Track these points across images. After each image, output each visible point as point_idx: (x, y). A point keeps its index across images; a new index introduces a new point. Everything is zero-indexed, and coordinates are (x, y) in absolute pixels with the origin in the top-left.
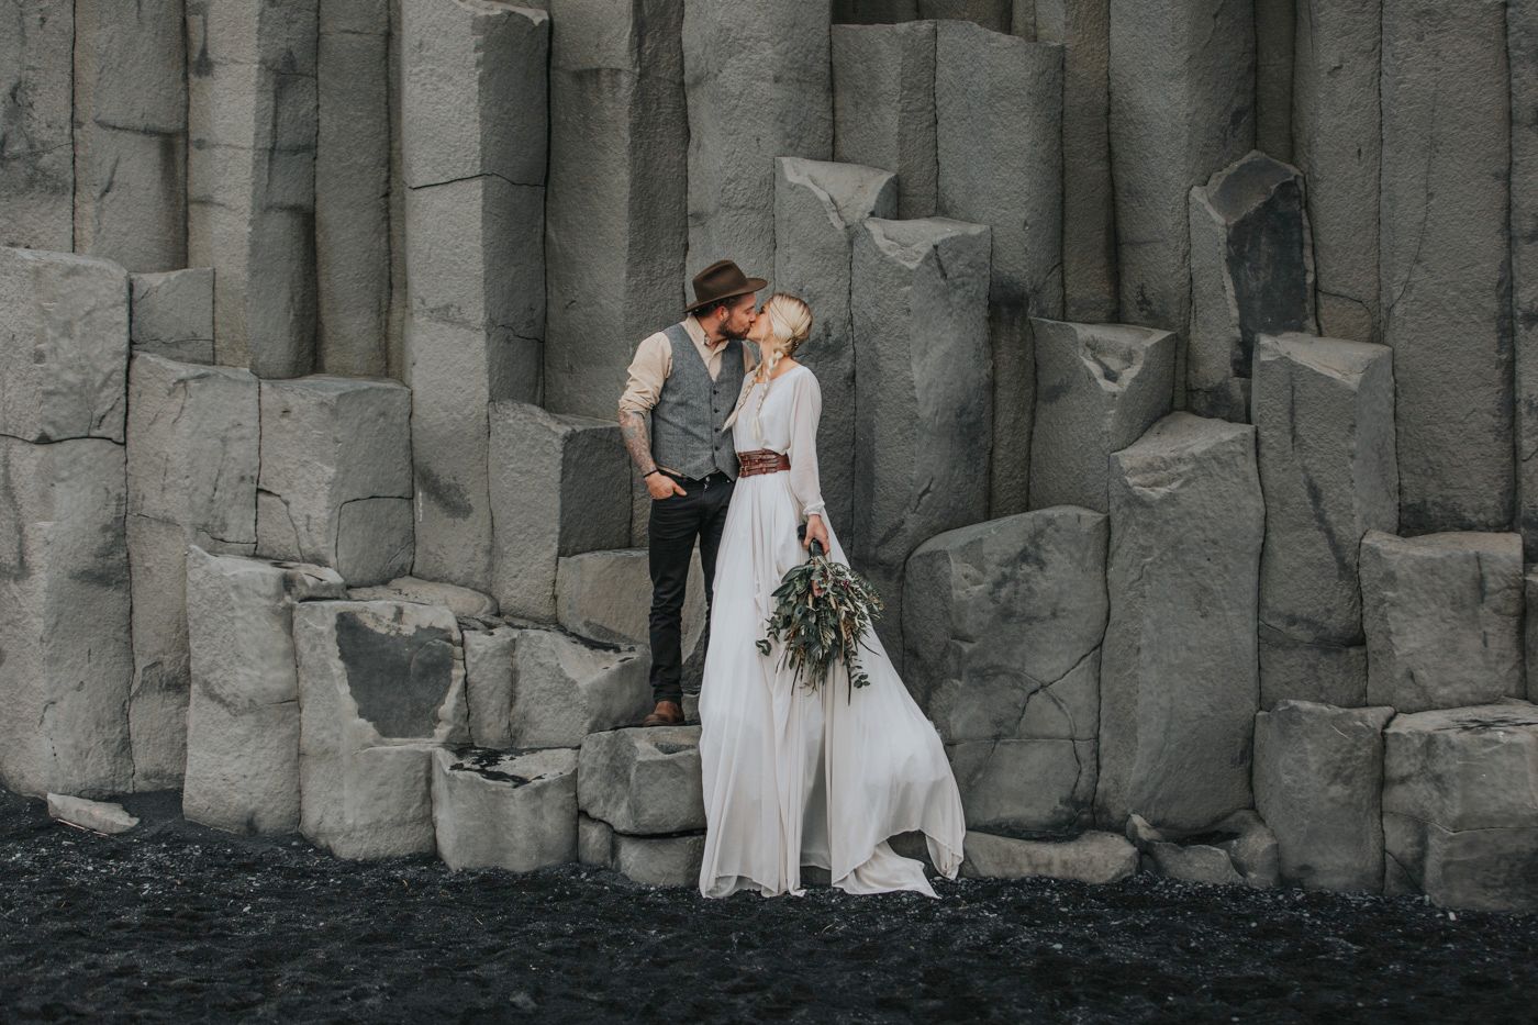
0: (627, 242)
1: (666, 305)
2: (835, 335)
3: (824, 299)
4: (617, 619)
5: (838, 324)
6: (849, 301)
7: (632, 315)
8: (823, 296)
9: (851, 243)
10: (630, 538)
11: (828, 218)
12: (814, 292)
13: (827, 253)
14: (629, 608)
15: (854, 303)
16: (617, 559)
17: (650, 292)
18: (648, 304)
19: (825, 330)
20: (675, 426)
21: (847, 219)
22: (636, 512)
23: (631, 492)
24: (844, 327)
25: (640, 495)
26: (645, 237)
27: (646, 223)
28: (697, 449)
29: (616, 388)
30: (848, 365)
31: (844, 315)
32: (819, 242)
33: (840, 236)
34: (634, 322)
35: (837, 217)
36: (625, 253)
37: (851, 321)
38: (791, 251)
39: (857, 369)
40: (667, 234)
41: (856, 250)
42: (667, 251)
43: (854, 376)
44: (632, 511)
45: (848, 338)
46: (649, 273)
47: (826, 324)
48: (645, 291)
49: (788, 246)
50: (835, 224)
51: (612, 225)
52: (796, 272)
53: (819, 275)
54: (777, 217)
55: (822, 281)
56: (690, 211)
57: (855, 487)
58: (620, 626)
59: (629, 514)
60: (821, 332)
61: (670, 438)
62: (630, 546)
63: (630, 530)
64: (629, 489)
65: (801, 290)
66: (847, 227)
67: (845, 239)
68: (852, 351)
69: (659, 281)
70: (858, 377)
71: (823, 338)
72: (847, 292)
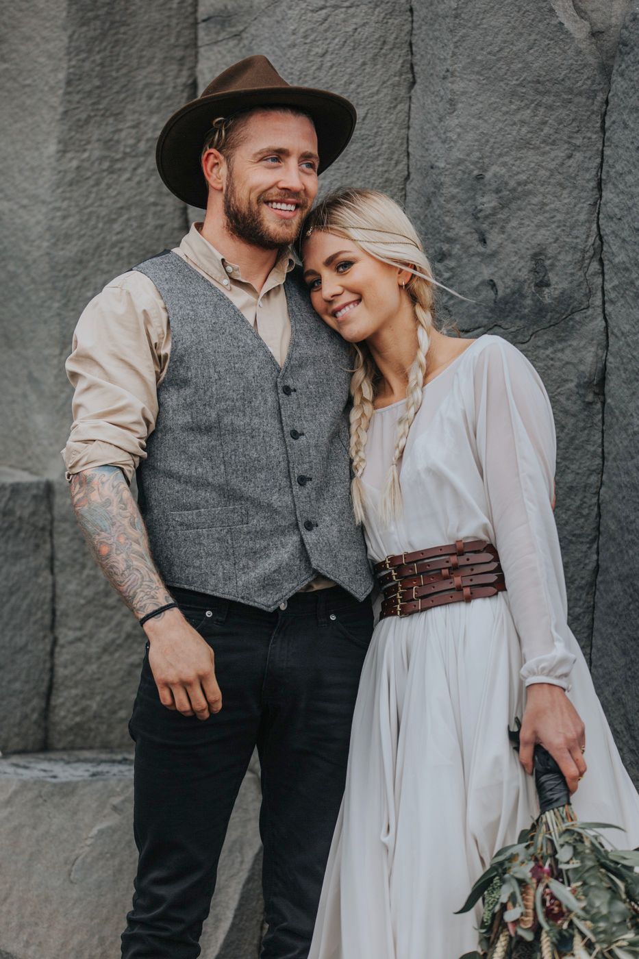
0: (61, 76)
1: (142, 217)
2: (559, 283)
3: (535, 200)
4: (21, 927)
5: (566, 258)
6: (596, 205)
7: (67, 237)
8: (530, 193)
9: (606, 71)
10: (46, 730)
11: (552, 10)
12: (512, 183)
13: (547, 92)
14: (47, 900)
15: (608, 209)
16: (24, 785)
17: (109, 186)
18: (104, 212)
19: (534, 271)
20: (200, 484)
21: (594, 15)
22: (61, 672)
23: (52, 627)
24: (581, 264)
25: (71, 635)
26: (102, 65)
27: (104, 35)
28: (260, 534)
29: (25, 396)
30: (589, 357)
31: (583, 237)
32: (527, 66)
33: (579, 52)
34: (72, 250)
35: (572, 11)
36: (55, 100)
37: (600, 252)
38: (459, 86)
39: (612, 362)
40: (149, 62)
41: (619, 84)
42: (150, 98)
43: (603, 381)
44: (52, 670)
45: (589, 294)
46: (108, 144)
47: (538, 257)
48: (97, 183)
49: (448, 75)
50: (566, 25)
51: (29, 39)
52: (470, 136)
53: (526, 144)
54: (420, 12)
55: (532, 157)
56: (203, 12)
57: (597, 641)
58: (27, 944)
59: (46, 677)
60: (524, 274)
61: (189, 516)
62: (44, 747)
63: (46, 711)
64: (47, 620)
65: (480, 178)
66: (595, 34)
67: (591, 60)
68: (600, 323)
69: (129, 164)
70: (613, 384)
71: (529, 289)
72: (593, 184)
